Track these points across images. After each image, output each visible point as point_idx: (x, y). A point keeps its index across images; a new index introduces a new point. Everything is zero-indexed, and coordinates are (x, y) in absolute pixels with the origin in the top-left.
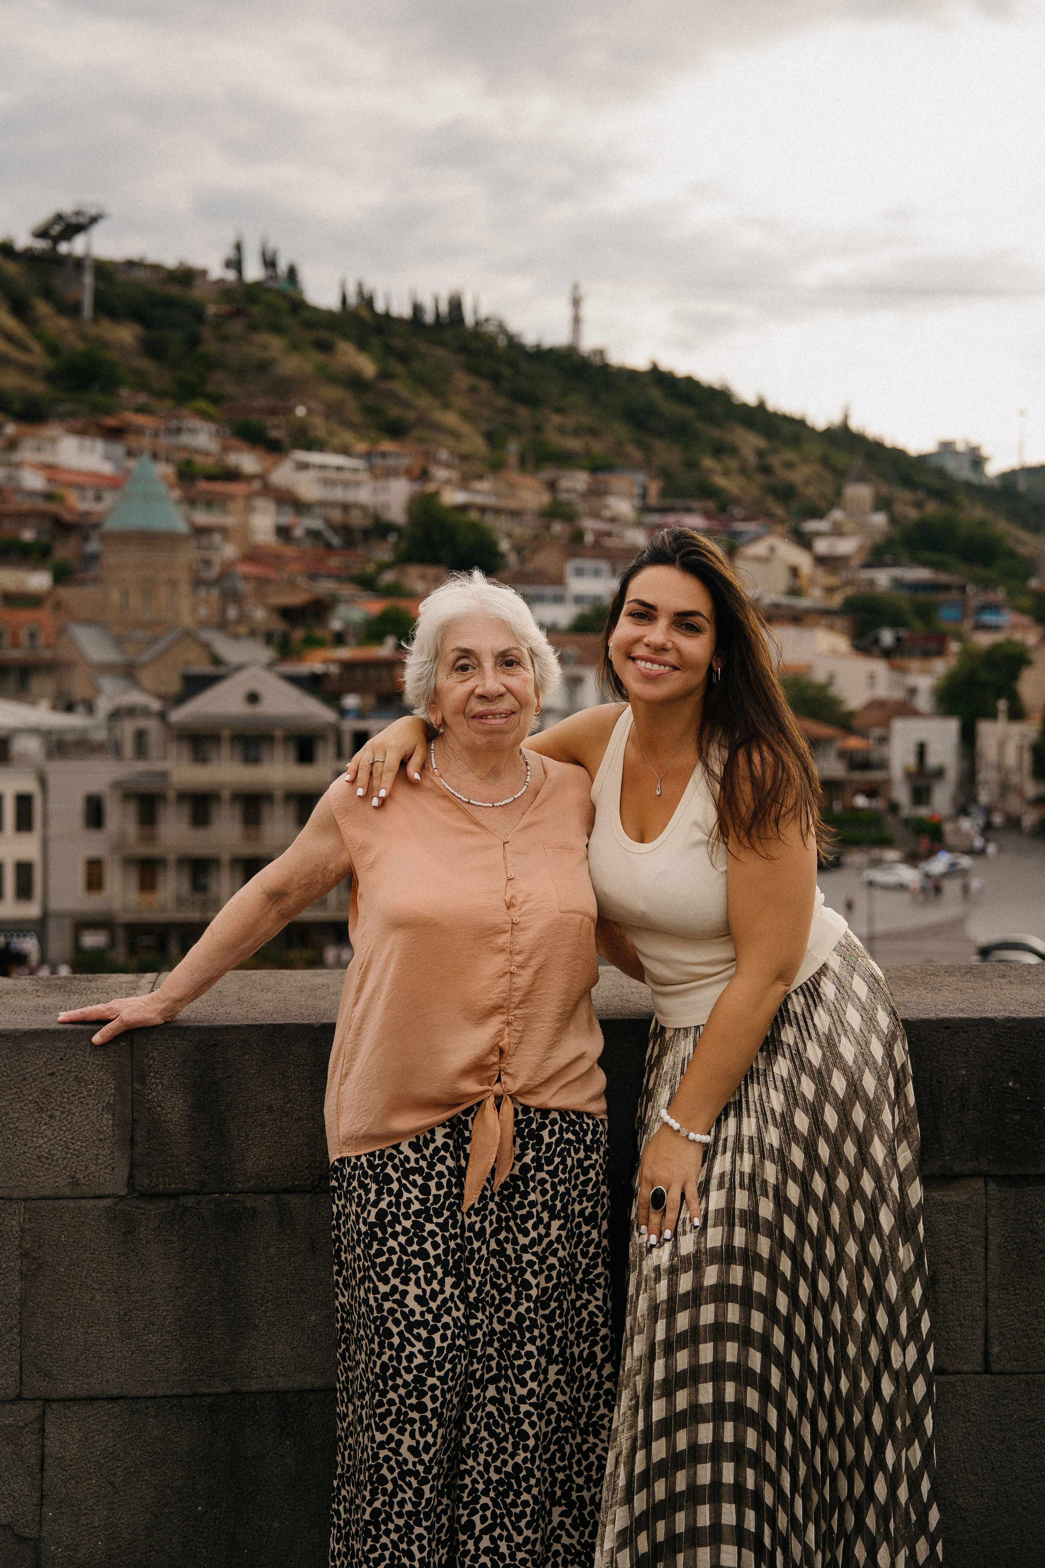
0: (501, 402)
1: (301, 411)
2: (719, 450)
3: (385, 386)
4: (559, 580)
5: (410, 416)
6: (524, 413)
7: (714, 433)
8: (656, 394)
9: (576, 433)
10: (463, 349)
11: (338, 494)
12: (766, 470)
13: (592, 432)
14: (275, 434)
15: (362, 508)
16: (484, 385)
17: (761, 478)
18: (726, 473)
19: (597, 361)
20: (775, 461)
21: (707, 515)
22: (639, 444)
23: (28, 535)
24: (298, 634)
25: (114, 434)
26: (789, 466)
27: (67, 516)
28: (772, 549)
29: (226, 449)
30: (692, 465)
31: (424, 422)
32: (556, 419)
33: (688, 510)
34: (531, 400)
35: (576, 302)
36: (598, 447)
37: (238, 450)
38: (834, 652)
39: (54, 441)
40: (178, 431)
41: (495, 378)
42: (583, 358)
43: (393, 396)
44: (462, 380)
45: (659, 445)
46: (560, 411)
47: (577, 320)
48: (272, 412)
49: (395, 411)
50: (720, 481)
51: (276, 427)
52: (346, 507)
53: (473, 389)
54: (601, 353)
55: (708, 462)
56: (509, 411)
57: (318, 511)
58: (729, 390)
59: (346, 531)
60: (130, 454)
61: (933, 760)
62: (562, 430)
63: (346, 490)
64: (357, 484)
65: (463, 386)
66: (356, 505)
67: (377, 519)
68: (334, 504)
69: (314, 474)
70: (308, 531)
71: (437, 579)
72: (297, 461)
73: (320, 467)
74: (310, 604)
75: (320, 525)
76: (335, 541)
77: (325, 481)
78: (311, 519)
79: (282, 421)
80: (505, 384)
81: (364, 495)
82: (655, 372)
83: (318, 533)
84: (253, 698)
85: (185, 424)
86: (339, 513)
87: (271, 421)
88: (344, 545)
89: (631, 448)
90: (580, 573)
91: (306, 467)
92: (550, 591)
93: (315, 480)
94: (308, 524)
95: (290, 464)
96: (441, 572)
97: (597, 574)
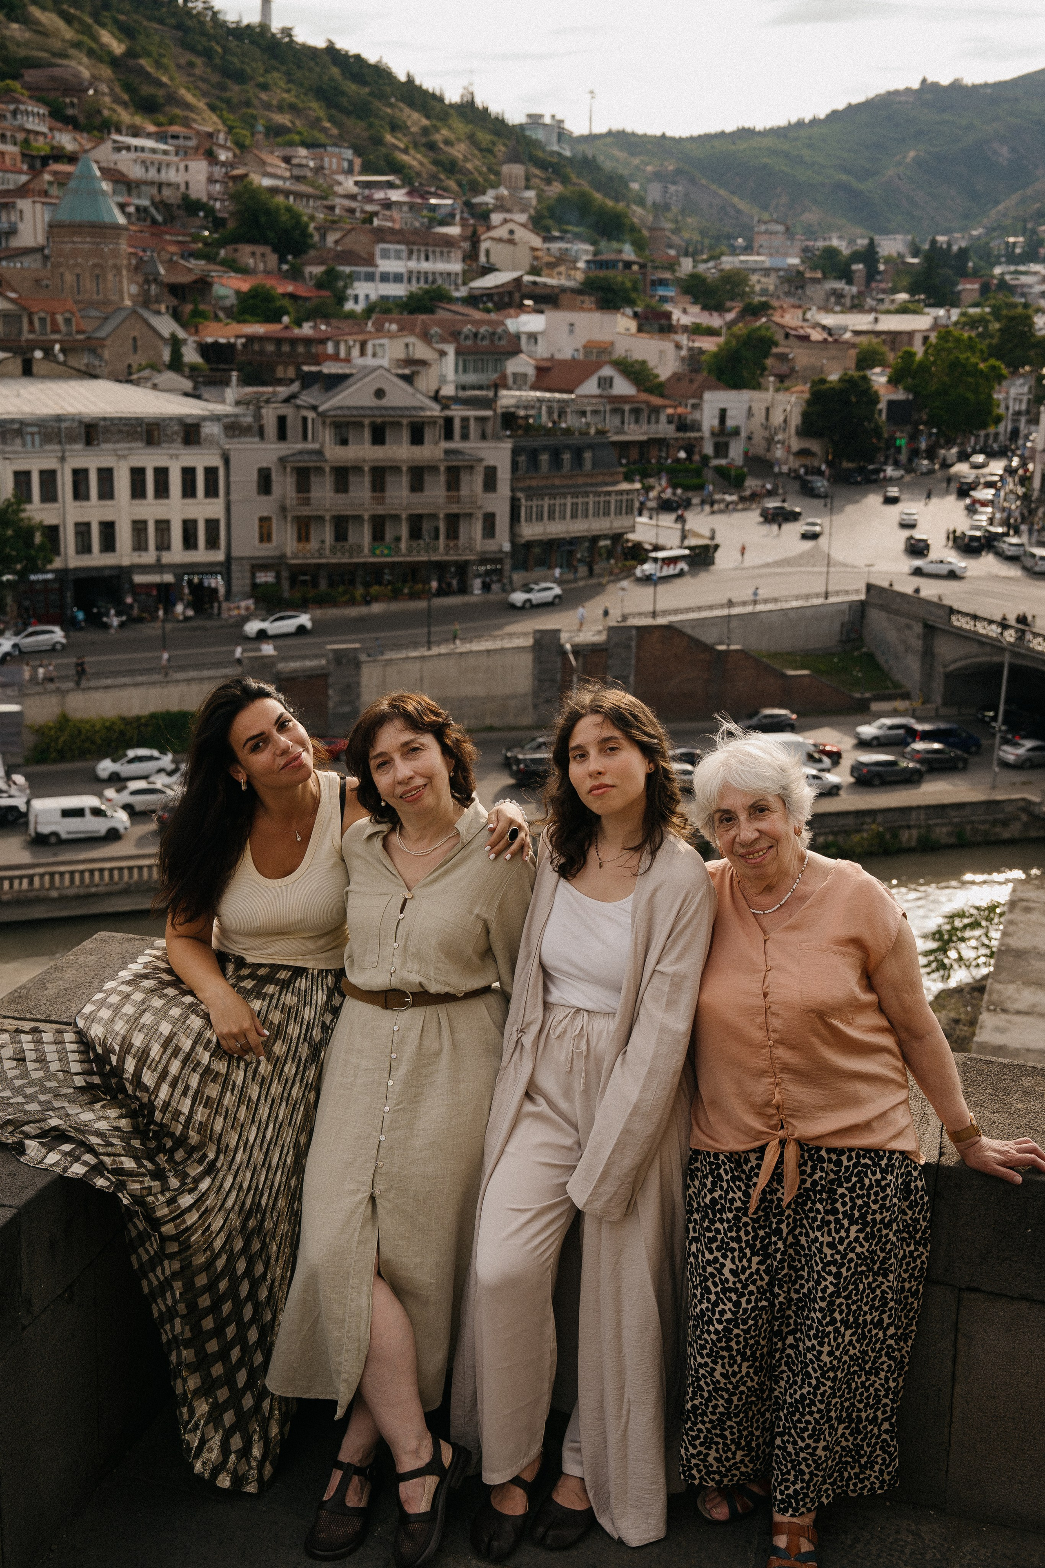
0: (215, 78)
1: (91, 91)
2: (395, 127)
3: (131, 62)
4: (370, 261)
5: (161, 92)
7: (387, 111)
8: (335, 71)
9: (282, 108)
10: (179, 27)
11: (152, 174)
12: (432, 146)
13: (293, 108)
14: (70, 112)
15: (175, 186)
16: (199, 61)
17: (431, 154)
18: (405, 150)
19: (285, 39)
20: (438, 137)
21: (407, 190)
22: (333, 119)
24: (188, 308)
26: (448, 143)
30: (378, 141)
31: (173, 99)
32: (263, 96)
33: (390, 185)
34: (240, 77)
36: (300, 123)
37: (60, 130)
40: (15, 113)
41: (208, 54)
42: (273, 36)
43: (142, 71)
44: (180, 55)
45: (349, 122)
46: (264, 87)
48: (66, 91)
50: (404, 158)
51: (72, 105)
52: (160, 186)
53: (191, 65)
54: (287, 32)
55: (389, 138)
57: (144, 188)
58: (389, 69)
59: (162, 205)
61: (730, 423)
62: (268, 106)
63: (159, 171)
64: (168, 165)
65: (182, 61)
66: (169, 185)
67: (186, 197)
68: (152, 183)
69: (133, 155)
70: (138, 209)
71: (263, 255)
72: (115, 141)
73: (136, 148)
74: (195, 282)
75: (146, 203)
76: (160, 218)
77: (143, 162)
78: (139, 196)
79: (75, 100)
80: (218, 61)
81: (171, 175)
82: (331, 50)
83: (146, 210)
84: (380, 393)
85: (22, 107)
86: (154, 191)
87: (68, 100)
88: (165, 222)
89: (327, 125)
90: (385, 255)
91: (128, 148)
92: (363, 269)
93: (135, 161)
94: (137, 202)
95: (109, 145)
96: (267, 250)
97: (398, 255)
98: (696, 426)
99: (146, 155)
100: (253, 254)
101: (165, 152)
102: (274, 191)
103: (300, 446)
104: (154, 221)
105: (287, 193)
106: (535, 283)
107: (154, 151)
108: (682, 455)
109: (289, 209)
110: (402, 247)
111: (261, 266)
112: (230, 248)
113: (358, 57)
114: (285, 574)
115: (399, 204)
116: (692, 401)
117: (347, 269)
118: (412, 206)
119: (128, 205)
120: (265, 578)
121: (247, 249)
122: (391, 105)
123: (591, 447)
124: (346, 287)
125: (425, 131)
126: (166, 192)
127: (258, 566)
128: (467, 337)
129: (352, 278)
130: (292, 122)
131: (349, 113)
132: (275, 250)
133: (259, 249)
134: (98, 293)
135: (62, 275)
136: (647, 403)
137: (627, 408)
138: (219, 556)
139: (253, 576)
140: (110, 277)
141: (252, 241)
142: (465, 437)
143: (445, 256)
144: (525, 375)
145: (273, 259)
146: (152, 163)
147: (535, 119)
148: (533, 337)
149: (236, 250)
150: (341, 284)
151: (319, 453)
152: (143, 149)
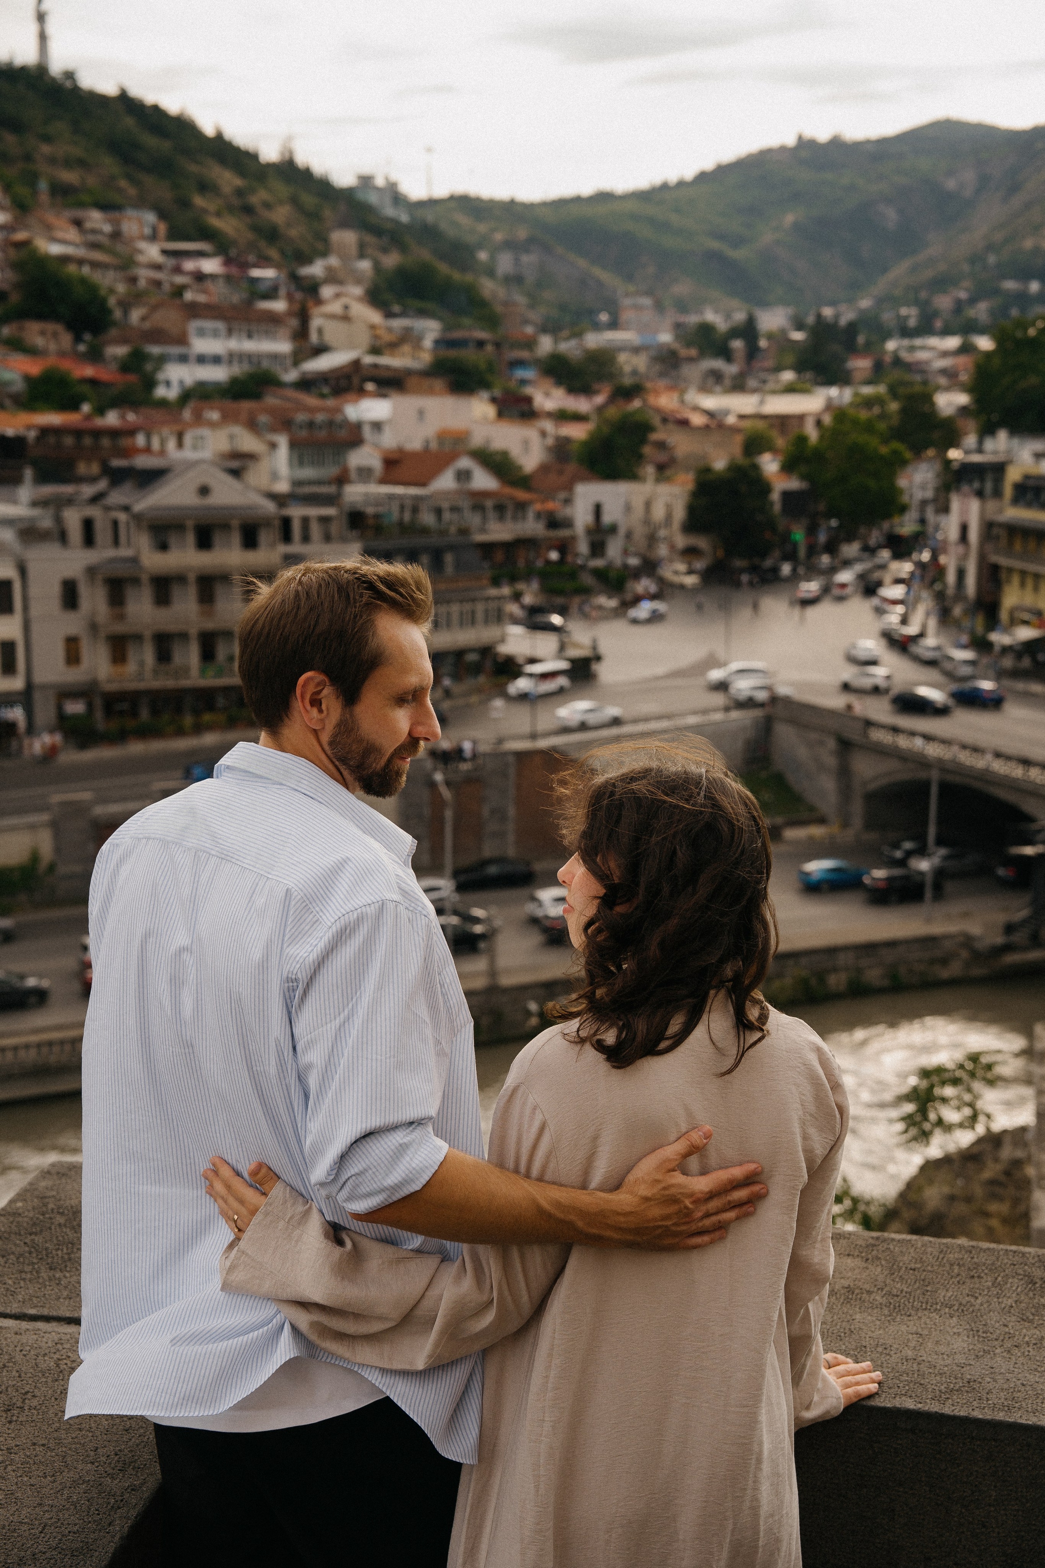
2: (203, 187)
4: (182, 340)
7: (193, 168)
8: (129, 122)
9: (69, 163)
12: (248, 210)
13: (81, 163)
17: (247, 218)
18: (218, 214)
19: (68, 84)
20: (254, 201)
21: (228, 262)
22: (130, 178)
26: (267, 206)
28: (346, 307)
30: (185, 203)
32: (46, 149)
33: (201, 254)
35: (41, 17)
36: (92, 181)
38: (485, 419)
42: (53, 79)
45: (149, 180)
46: (47, 139)
47: (43, 38)
50: (216, 222)
54: (70, 75)
55: (199, 201)
58: (193, 122)
61: (607, 518)
62: (52, 161)
71: (55, 335)
82: (124, 98)
84: (204, 491)
89: (123, 183)
90: (201, 333)
92: (175, 350)
96: (59, 328)
97: (215, 334)
98: (568, 523)
100: (43, 333)
102: (64, 259)
103: (111, 553)
106: (375, 366)
108: (554, 556)
109: (83, 281)
110: (220, 325)
111: (52, 347)
112: (14, 325)
113: (156, 107)
114: (98, 702)
115: (213, 277)
116: (562, 495)
117: (155, 350)
118: (228, 279)
120: (75, 708)
121: (35, 326)
122: (197, 163)
123: (452, 548)
124: (155, 370)
125: (240, 193)
127: (66, 693)
128: (301, 427)
129: (162, 360)
130: (82, 180)
131: (148, 172)
132: (69, 328)
133: (51, 327)
136: (512, 498)
137: (489, 503)
138: (17, 683)
139: (60, 708)
141: (40, 316)
142: (306, 538)
143: (270, 335)
144: (371, 468)
145: (66, 339)
147: (366, 181)
148: (377, 426)
149: (21, 328)
150: (149, 367)
151: (135, 560)
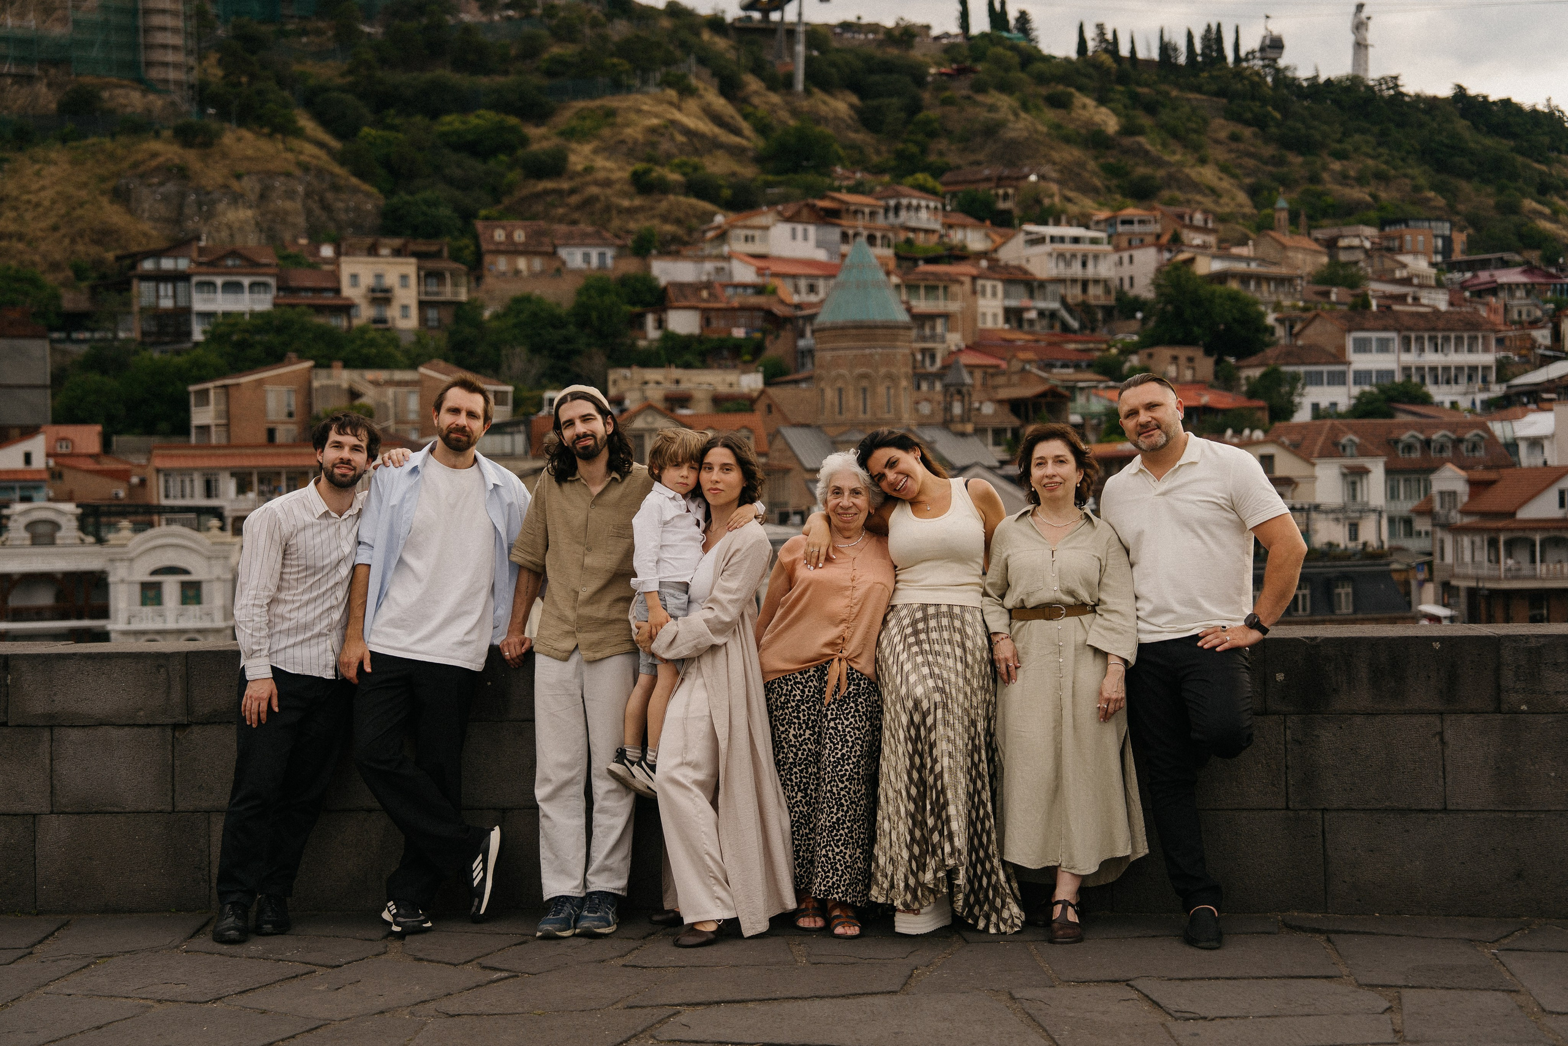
0: (1269, 151)
1: (1033, 178)
2: (1545, 188)
3: (1127, 141)
4: (1339, 357)
5: (1159, 174)
6: (1296, 159)
8: (1462, 125)
9: (1361, 180)
10: (1221, 93)
11: (1076, 270)
13: (1381, 177)
14: (1002, 205)
15: (1105, 283)
16: (1247, 132)
18: (1554, 216)
19: (1388, 90)
21: (1529, 268)
22: (1441, 187)
23: (739, 333)
25: (827, 217)
27: (779, 310)
29: (951, 226)
30: (1510, 209)
31: (1175, 180)
32: (1336, 166)
33: (1505, 264)
34: (1305, 146)
35: (1360, 26)
36: (1388, 195)
37: (964, 227)
39: (766, 228)
40: (897, 209)
41: (1260, 123)
42: (1370, 89)
43: (1139, 152)
44: (1222, 128)
45: (1465, 186)
46: (1341, 156)
47: (1360, 46)
48: (1000, 181)
49: (1142, 170)
50: (1545, 226)
51: (1006, 197)
52: (1085, 284)
53: (1235, 138)
54: (1392, 81)
55: (1529, 204)
56: (1280, 162)
57: (1050, 288)
58: (1559, 113)
59: (1084, 310)
60: (845, 238)
62: (1343, 178)
63: (1084, 264)
64: (1096, 257)
65: (1223, 135)
66: (1096, 282)
67: (1121, 295)
68: (1074, 281)
69: (1048, 247)
70: (1041, 313)
71: (1191, 360)
72: (1028, 233)
73: (1053, 239)
74: (1043, 395)
75: (1055, 305)
76: (1075, 324)
77: (1061, 256)
78: (1045, 299)
79: (1010, 191)
80: (1273, 130)
81: (1105, 269)
82: (1459, 98)
83: (1053, 315)
85: (904, 201)
86: (1077, 290)
87: (1001, 192)
88: (1083, 327)
89: (1430, 194)
90: (1362, 347)
91: (1040, 240)
92: (1324, 369)
93: (1050, 255)
94: (1041, 304)
95: (1021, 238)
96: (1197, 353)
97: (1384, 347)
99: (1068, 247)
100: (1175, 359)
101: (1094, 241)
102: (1221, 277)
104: (1066, 328)
105: (1245, 278)
107: (1076, 240)
110: (1391, 336)
111: (1188, 375)
112: (1144, 352)
113: (1506, 103)
115: (1511, 288)
117: (1297, 370)
118: (1529, 289)
119: (1028, 309)
121: (1165, 352)
122: (1546, 161)
124: (1291, 394)
126: (1092, 290)
130: (1374, 197)
131: (1468, 177)
132: (1208, 352)
133: (1183, 353)
134: (865, 412)
135: (822, 390)
140: (881, 390)
141: (1173, 342)
144: (1453, 494)
145: (1206, 366)
146: (1074, 256)
149: (1150, 356)
150: (1285, 389)
152: (1062, 239)
